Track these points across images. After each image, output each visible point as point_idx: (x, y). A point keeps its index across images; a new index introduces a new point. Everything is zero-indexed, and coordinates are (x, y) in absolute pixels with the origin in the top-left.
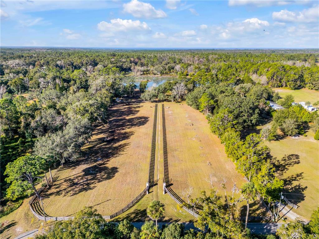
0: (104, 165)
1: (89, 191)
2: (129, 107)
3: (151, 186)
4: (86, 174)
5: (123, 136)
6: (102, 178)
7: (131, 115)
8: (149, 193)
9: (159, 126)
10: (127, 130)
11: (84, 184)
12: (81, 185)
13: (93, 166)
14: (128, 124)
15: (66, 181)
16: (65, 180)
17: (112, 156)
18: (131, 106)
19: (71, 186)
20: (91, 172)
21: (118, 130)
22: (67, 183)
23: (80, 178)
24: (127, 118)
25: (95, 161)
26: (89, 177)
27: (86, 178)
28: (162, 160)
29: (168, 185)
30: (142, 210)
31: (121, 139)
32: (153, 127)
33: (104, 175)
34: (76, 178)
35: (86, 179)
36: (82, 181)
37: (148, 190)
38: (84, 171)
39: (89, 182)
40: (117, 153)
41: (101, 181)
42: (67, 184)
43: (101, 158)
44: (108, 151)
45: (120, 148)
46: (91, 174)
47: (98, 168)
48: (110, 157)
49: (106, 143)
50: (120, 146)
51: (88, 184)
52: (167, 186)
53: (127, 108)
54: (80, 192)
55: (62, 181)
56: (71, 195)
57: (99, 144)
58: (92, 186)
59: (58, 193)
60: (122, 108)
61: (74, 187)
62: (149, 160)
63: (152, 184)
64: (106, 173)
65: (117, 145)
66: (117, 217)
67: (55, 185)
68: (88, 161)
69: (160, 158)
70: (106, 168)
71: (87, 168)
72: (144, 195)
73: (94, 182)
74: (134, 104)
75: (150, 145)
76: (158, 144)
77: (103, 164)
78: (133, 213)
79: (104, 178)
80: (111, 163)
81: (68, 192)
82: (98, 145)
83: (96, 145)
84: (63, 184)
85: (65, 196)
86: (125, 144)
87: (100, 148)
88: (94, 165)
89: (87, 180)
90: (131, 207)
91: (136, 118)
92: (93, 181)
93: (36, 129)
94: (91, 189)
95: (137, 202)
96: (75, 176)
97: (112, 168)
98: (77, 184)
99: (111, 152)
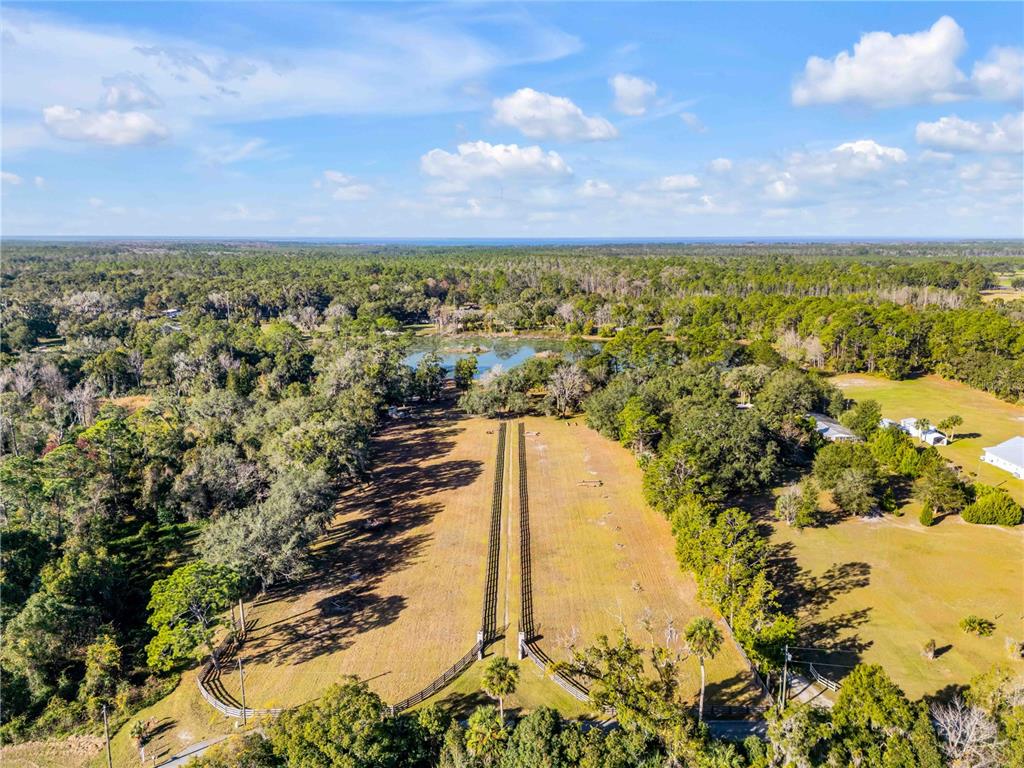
0: (369, 590)
1: (338, 654)
2: (426, 433)
3: (488, 642)
4: (325, 615)
5: (412, 515)
6: (366, 623)
7: (434, 456)
8: (484, 656)
9: (511, 487)
10: (425, 500)
11: (324, 636)
12: (317, 639)
13: (342, 593)
14: (426, 481)
16: (277, 627)
17: (389, 569)
18: (430, 429)
19: (292, 643)
20: (338, 608)
21: (398, 499)
22: (282, 634)
23: (312, 622)
24: (423, 465)
25: (347, 581)
26: (335, 620)
27: (326, 623)
28: (516, 579)
29: (532, 638)
30: (468, 693)
31: (408, 525)
32: (492, 491)
33: (372, 616)
34: (303, 622)
35: (326, 626)
36: (317, 630)
37: (482, 651)
38: (319, 605)
39: (334, 632)
40: (400, 561)
41: (366, 630)
42: (281, 637)
43: (359, 573)
44: (376, 556)
45: (408, 548)
46: (338, 613)
47: (354, 597)
48: (384, 572)
49: (368, 535)
50: (406, 541)
51: (333, 638)
52: (528, 642)
53: (422, 435)
55: (270, 629)
56: (297, 661)
57: (350, 538)
58: (343, 641)
59: (263, 658)
60: (407, 437)
61: (299, 644)
62: (482, 578)
63: (492, 636)
64: (374, 610)
65: (397, 539)
67: (253, 639)
68: (327, 582)
70: (374, 599)
71: (326, 599)
72: (472, 662)
73: (348, 632)
74: (440, 423)
76: (507, 537)
77: (367, 588)
79: (372, 623)
80: (387, 586)
81: (285, 656)
82: (350, 541)
83: (344, 541)
84: (272, 636)
85: (280, 664)
86: (419, 536)
87: (354, 549)
88: (343, 591)
89: (330, 628)
90: (441, 688)
91: (447, 464)
92: (345, 630)
93: (187, 499)
94: (341, 648)
95: (454, 678)
96: (298, 618)
97: (390, 598)
98: (305, 636)
99: (383, 559)
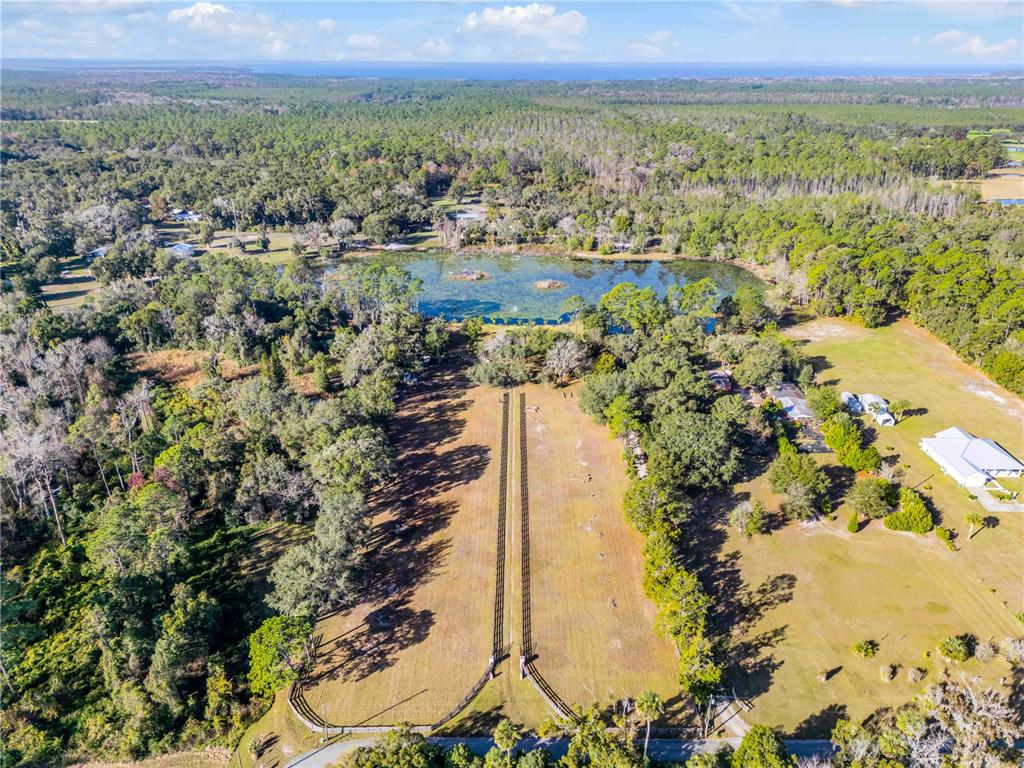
0: (404, 604)
1: (387, 670)
2: (439, 406)
3: (497, 661)
4: (373, 630)
5: (433, 517)
6: (406, 639)
7: (447, 439)
8: (494, 676)
9: (513, 481)
10: (442, 497)
11: (375, 652)
12: (370, 655)
13: (384, 607)
14: (442, 473)
15: (339, 645)
16: (337, 643)
17: (418, 580)
18: (443, 401)
19: (351, 659)
20: (381, 624)
21: (420, 495)
22: (343, 650)
23: (364, 638)
24: (440, 451)
25: (386, 594)
26: (382, 637)
27: (376, 639)
28: (519, 592)
29: (530, 658)
30: (484, 712)
31: (430, 528)
32: (498, 486)
33: (409, 632)
34: (357, 638)
35: (375, 642)
36: (369, 645)
37: (493, 672)
38: (368, 620)
39: (382, 647)
40: (426, 572)
41: (406, 646)
42: (342, 653)
43: (394, 585)
44: (408, 565)
45: (432, 556)
46: (383, 629)
47: (393, 612)
48: (414, 584)
49: (399, 540)
50: (431, 548)
51: (382, 654)
52: (527, 662)
53: (435, 410)
54: (371, 672)
55: (332, 645)
56: (357, 678)
57: (383, 544)
58: (389, 657)
59: (331, 674)
60: (423, 412)
61: (357, 661)
62: (492, 591)
63: (500, 656)
64: (411, 626)
65: (422, 546)
66: (442, 727)
67: (322, 655)
68: (371, 594)
69: (516, 588)
70: (410, 613)
71: (371, 614)
72: (486, 681)
73: (393, 648)
74: (450, 393)
75: (493, 549)
76: (511, 544)
77: (402, 602)
78: (469, 718)
79: (410, 639)
80: (421, 598)
81: (348, 673)
82: (385, 547)
83: (380, 547)
84: (336, 652)
85: (345, 680)
86: (441, 543)
87: (390, 555)
88: (384, 604)
89: (379, 644)
90: (464, 707)
91: (459, 450)
92: (390, 646)
94: (388, 665)
95: (473, 697)
96: (352, 634)
97: (421, 612)
98: (359, 653)
99: (413, 569)
